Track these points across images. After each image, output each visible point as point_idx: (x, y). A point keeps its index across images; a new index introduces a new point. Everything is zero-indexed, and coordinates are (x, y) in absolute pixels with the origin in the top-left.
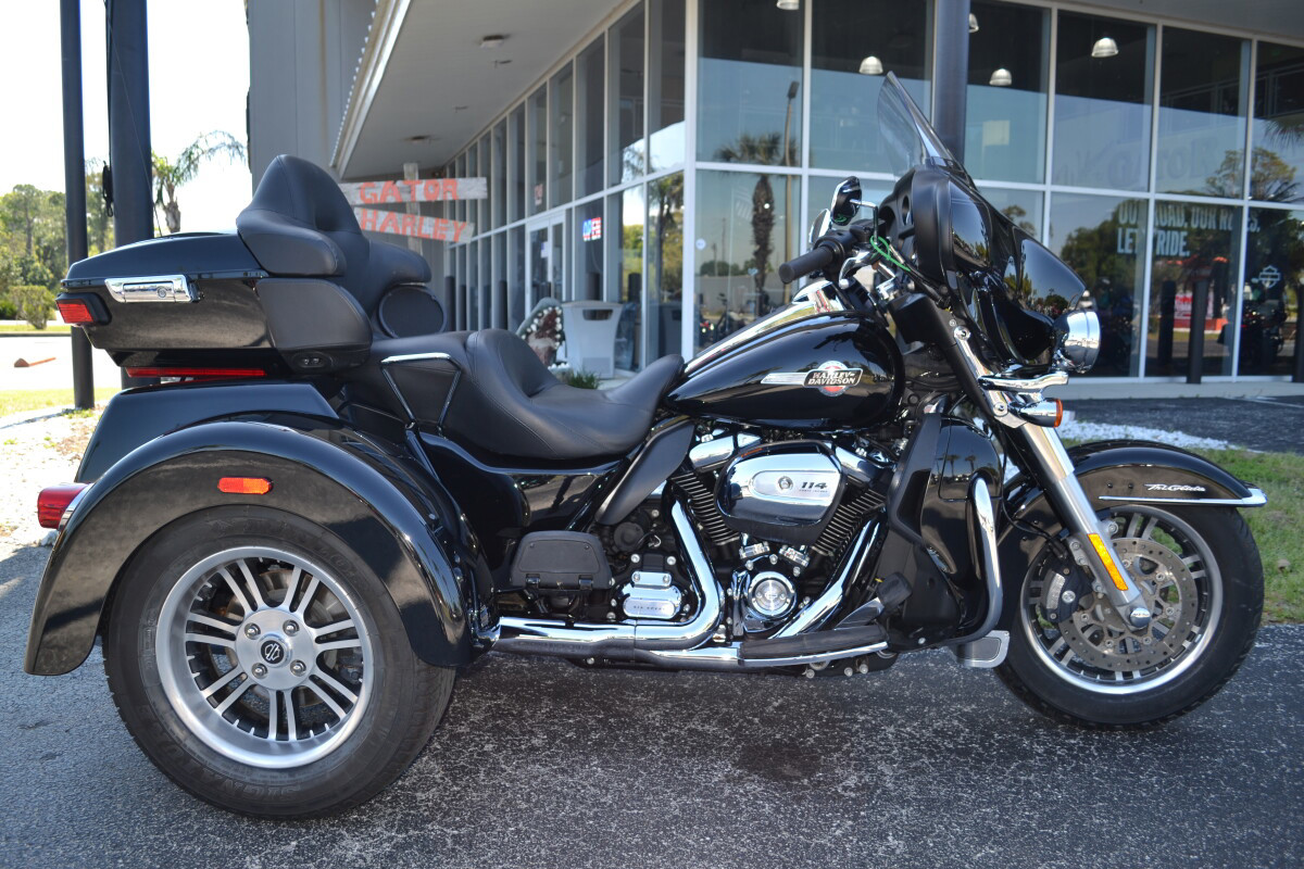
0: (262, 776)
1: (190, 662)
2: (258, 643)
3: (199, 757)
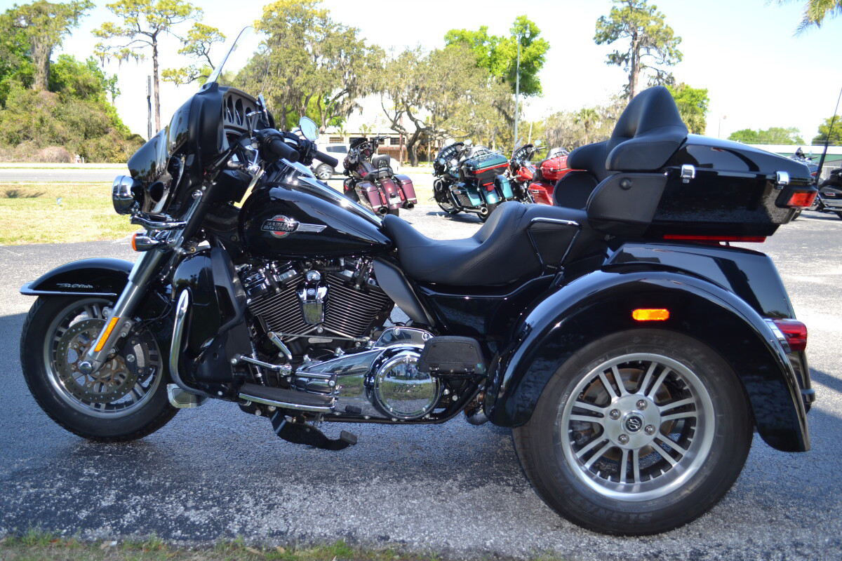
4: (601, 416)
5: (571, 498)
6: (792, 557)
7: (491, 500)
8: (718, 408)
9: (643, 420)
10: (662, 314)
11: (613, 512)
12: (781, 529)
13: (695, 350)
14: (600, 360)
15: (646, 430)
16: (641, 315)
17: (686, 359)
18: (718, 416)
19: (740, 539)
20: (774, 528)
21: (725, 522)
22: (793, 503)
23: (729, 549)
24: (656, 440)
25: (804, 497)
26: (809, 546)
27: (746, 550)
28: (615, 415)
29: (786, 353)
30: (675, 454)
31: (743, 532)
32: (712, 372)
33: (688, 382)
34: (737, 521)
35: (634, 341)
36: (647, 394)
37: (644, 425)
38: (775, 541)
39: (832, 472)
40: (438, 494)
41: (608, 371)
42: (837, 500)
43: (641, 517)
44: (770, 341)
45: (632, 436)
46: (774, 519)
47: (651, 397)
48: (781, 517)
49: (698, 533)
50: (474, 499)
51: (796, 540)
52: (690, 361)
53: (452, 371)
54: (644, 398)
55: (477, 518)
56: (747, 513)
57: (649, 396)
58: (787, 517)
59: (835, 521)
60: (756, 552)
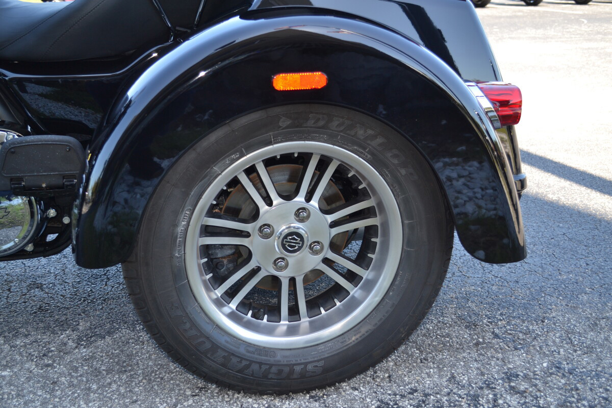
4: (247, 235)
5: (209, 355)
6: (505, 398)
7: (117, 356)
8: (406, 212)
9: (305, 236)
10: (317, 80)
11: (271, 366)
12: (489, 355)
13: (370, 132)
14: (233, 156)
15: (311, 248)
16: (284, 82)
17: (358, 146)
18: (406, 222)
19: (440, 377)
20: (481, 354)
21: (421, 352)
22: (501, 314)
23: (426, 395)
24: (326, 261)
25: (513, 305)
26: (526, 377)
27: (449, 394)
28: (266, 231)
29: (495, 129)
30: (352, 277)
31: (444, 366)
32: (396, 161)
33: (364, 178)
34: (436, 349)
35: (280, 124)
36: (308, 198)
37: (307, 243)
38: (483, 374)
39: (542, 267)
40: (44, 355)
41: (251, 171)
42: (551, 305)
43: (310, 367)
44: (474, 114)
45: (292, 259)
46: (481, 340)
47: (314, 203)
48: (489, 335)
49: (387, 375)
50: (93, 357)
51: (509, 369)
52: (364, 149)
53: (44, 185)
54: (306, 205)
55: (89, 389)
56: (448, 335)
57: (312, 202)
58: (496, 336)
59: (551, 334)
60: (460, 396)
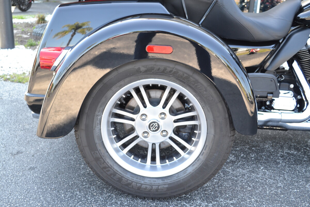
0: (149, 181)
1: (112, 130)
2: (147, 123)
3: (120, 173)
